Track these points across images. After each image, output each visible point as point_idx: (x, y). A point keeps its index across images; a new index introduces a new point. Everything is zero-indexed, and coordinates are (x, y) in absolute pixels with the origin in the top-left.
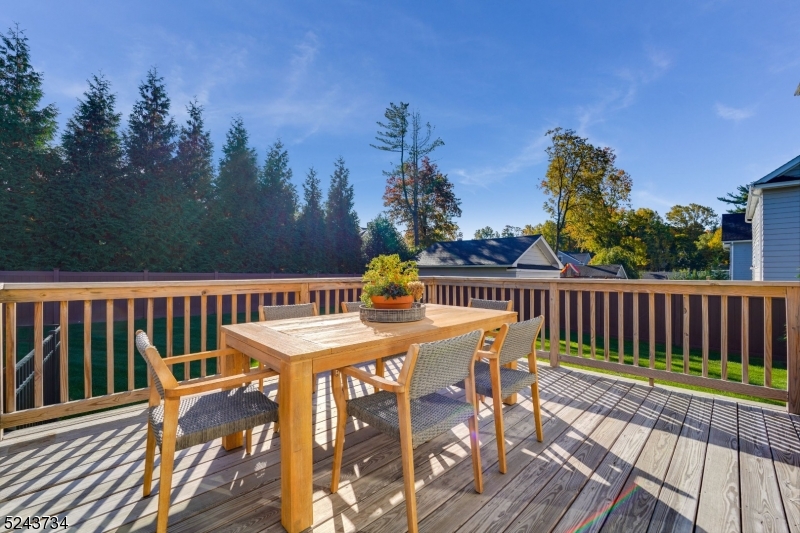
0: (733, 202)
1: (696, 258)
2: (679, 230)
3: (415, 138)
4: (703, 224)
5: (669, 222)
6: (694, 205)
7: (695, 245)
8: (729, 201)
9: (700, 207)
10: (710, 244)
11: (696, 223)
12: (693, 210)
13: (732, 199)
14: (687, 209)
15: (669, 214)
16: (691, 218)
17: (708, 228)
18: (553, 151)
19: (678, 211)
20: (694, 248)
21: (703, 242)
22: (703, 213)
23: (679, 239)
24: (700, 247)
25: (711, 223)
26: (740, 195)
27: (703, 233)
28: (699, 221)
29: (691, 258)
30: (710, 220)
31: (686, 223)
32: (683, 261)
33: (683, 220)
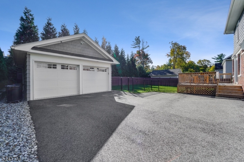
2: (201, 67)
3: (143, 45)
4: (207, 65)
5: (198, 65)
6: (205, 60)
10: (210, 71)
11: (205, 65)
13: (216, 58)
14: (203, 61)
15: (198, 62)
16: (204, 63)
17: (209, 66)
18: (172, 47)
19: (200, 61)
21: (207, 70)
22: (207, 62)
23: (201, 69)
26: (218, 57)
27: (207, 67)
28: (206, 64)
30: (209, 64)
33: (202, 64)
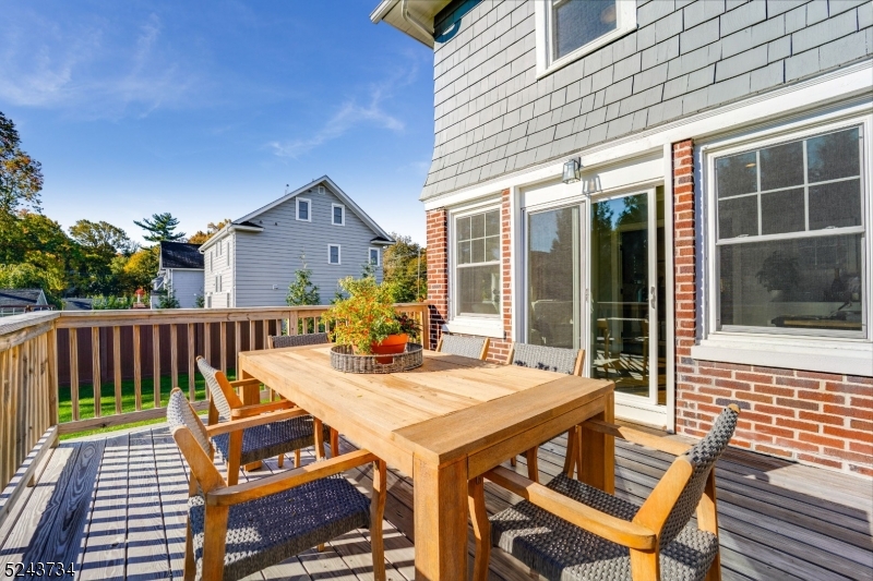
0: (149, 229)
1: (111, 283)
2: (88, 250)
4: (115, 246)
5: (74, 238)
6: (105, 224)
7: (109, 268)
8: (144, 227)
9: (111, 227)
10: (126, 268)
11: (107, 244)
12: (104, 229)
13: (148, 225)
14: (96, 227)
15: (74, 228)
16: (101, 237)
17: (119, 251)
19: (86, 227)
20: (108, 271)
21: (116, 265)
22: (115, 234)
23: (92, 259)
24: (114, 271)
25: (123, 246)
26: (154, 223)
27: (114, 256)
28: (110, 242)
29: (104, 282)
30: (122, 242)
31: (95, 242)
32: (96, 286)
33: (91, 238)
